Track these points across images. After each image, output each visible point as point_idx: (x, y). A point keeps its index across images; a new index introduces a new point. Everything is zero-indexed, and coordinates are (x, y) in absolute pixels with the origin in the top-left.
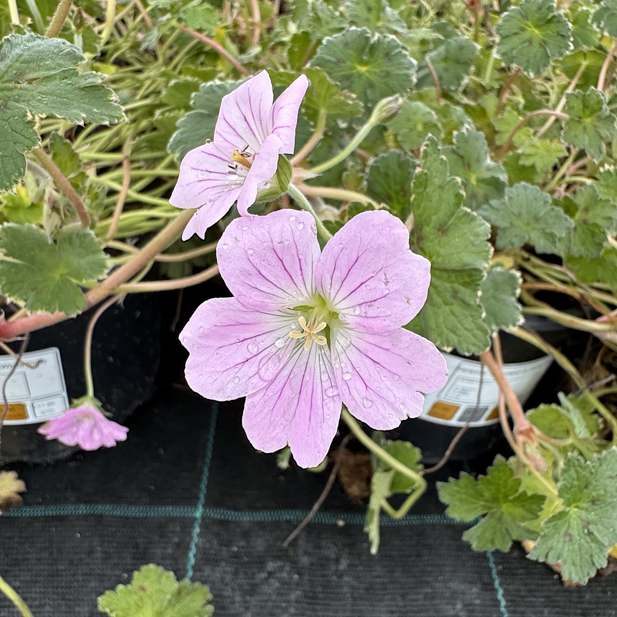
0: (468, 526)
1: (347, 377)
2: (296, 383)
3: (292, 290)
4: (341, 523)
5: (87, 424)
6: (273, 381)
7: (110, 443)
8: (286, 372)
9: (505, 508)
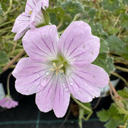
0: (105, 123)
1: (71, 84)
2: (54, 87)
3: (50, 54)
4: (72, 122)
5: (8, 102)
6: (46, 87)
7: (14, 106)
8: (50, 83)
9: (114, 117)
